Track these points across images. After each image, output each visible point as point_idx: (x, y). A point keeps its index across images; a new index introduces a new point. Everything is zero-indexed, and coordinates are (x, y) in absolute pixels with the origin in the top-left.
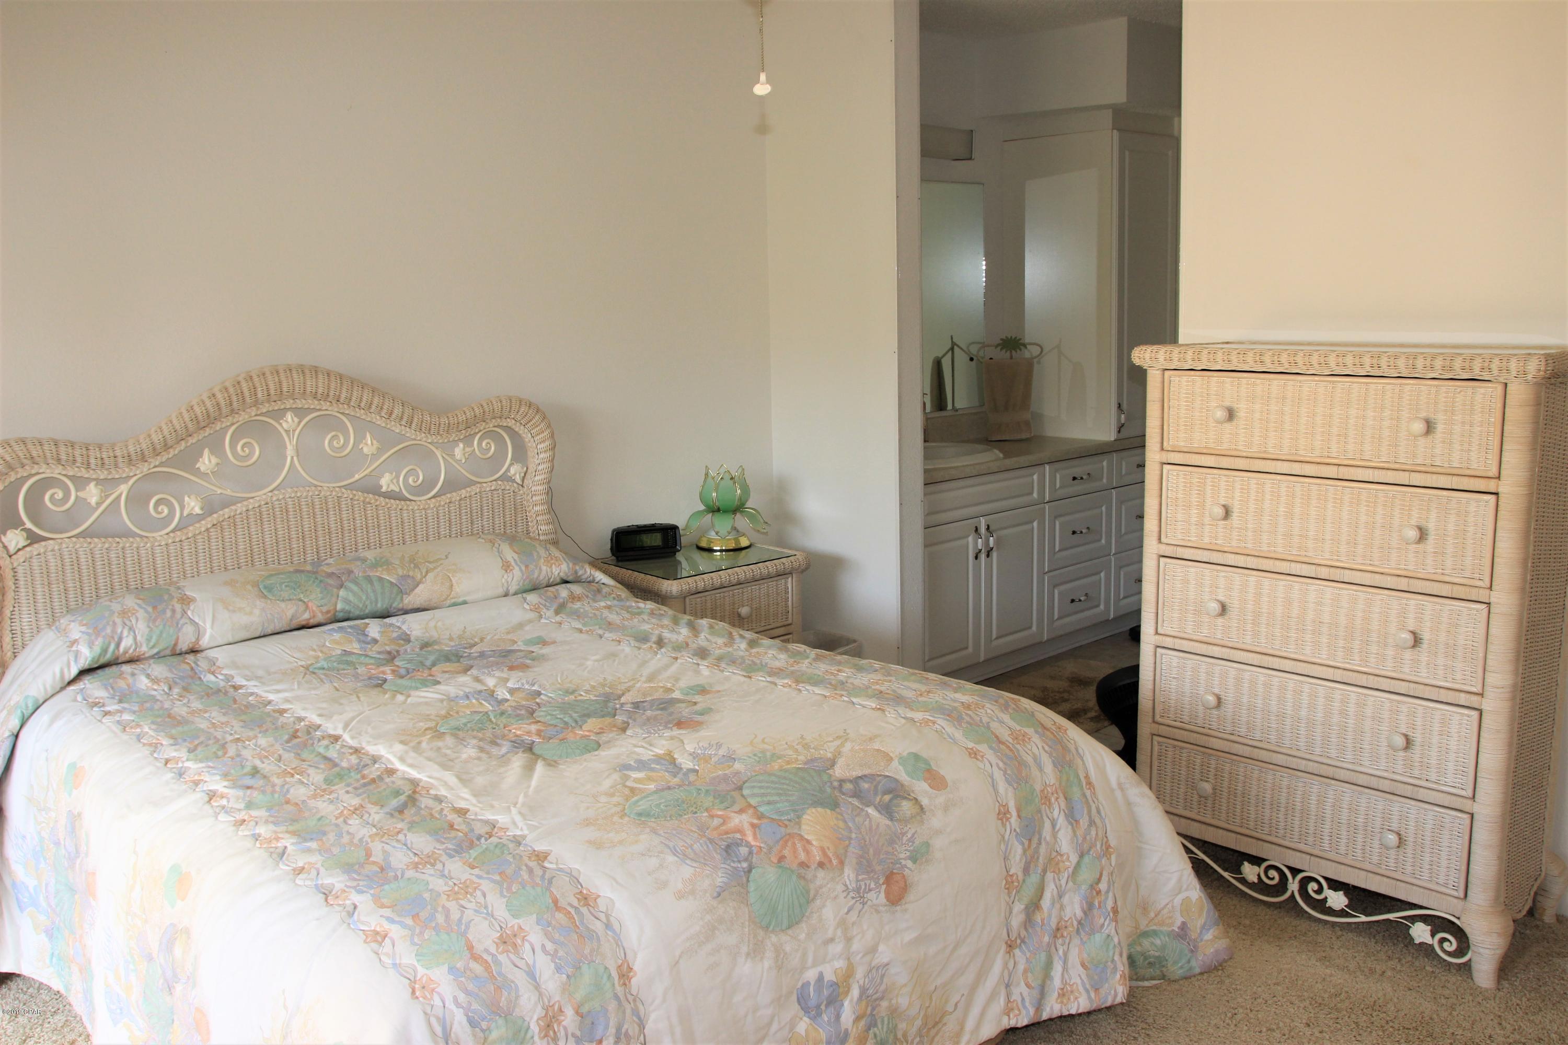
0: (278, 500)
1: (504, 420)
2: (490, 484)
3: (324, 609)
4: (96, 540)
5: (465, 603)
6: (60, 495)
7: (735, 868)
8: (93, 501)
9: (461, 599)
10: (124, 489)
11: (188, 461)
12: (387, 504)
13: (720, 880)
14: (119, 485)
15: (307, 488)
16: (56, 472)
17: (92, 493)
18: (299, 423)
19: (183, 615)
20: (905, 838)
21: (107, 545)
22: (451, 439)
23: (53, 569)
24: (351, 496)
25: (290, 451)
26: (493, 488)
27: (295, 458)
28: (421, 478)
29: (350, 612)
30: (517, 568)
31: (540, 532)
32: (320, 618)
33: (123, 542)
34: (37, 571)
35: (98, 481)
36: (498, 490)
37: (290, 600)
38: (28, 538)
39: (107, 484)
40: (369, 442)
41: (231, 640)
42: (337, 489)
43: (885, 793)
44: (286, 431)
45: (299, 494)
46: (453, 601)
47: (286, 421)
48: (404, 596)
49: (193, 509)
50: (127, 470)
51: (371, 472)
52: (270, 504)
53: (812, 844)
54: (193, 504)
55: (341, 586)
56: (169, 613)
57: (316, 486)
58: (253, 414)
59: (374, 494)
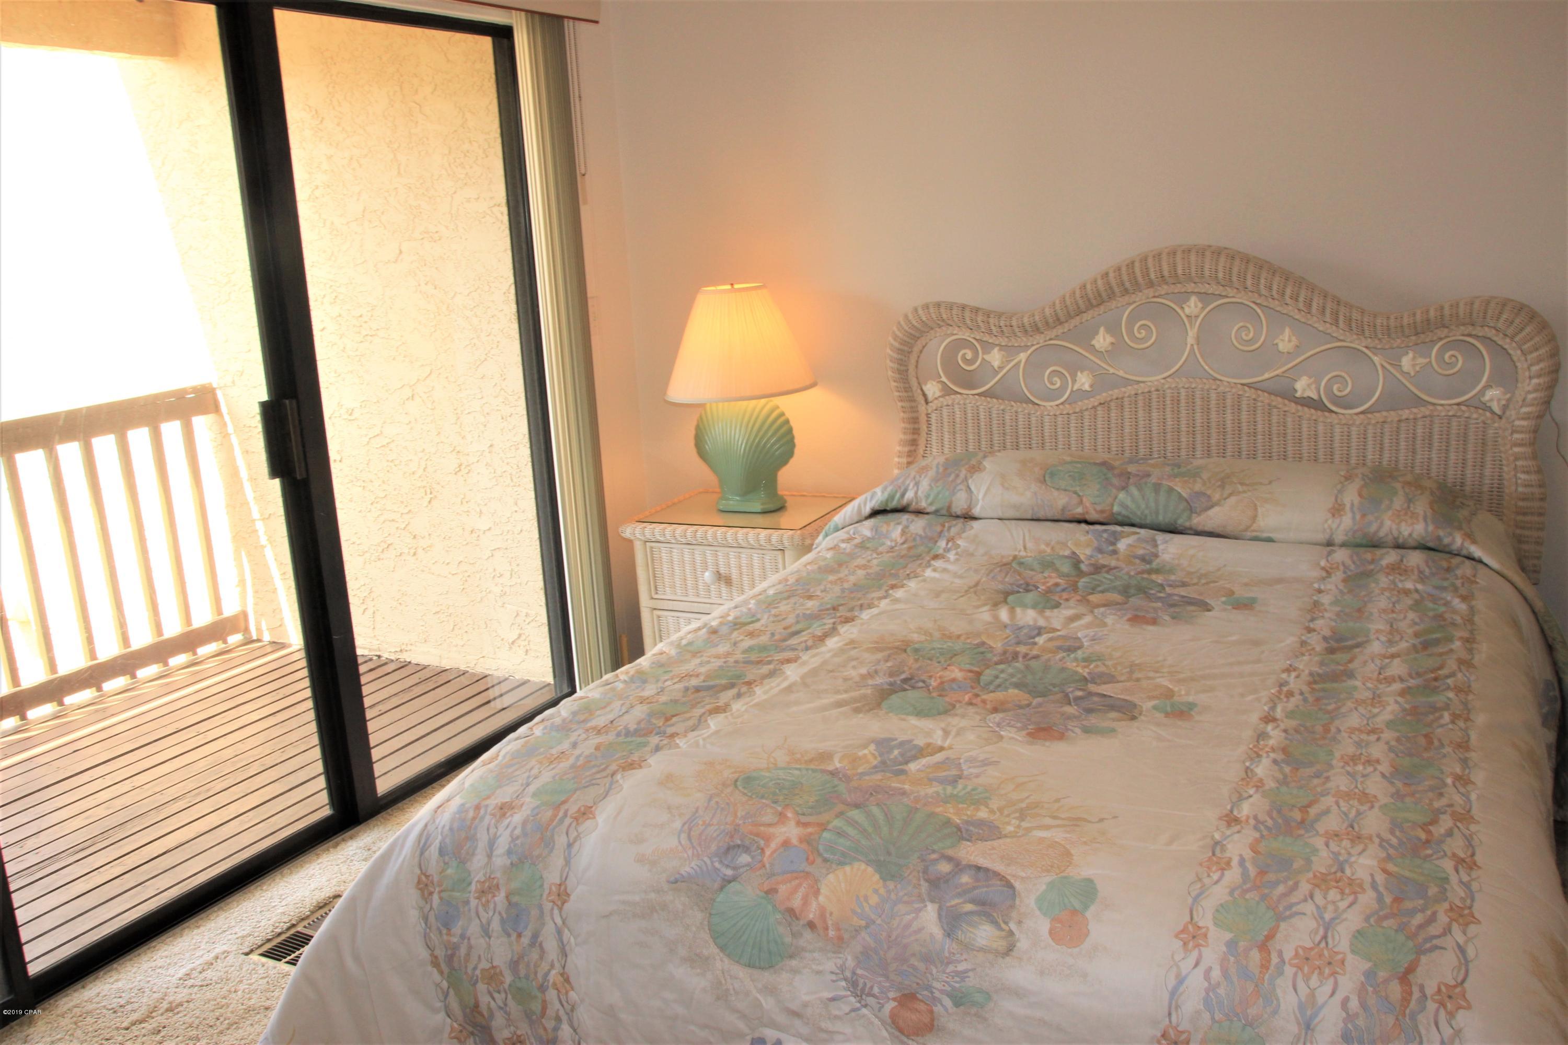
0: (1170, 388)
1: (1479, 328)
2: (1448, 408)
3: (1099, 508)
4: (995, 400)
5: (1270, 540)
6: (969, 355)
7: (716, 869)
8: (996, 364)
9: (1265, 535)
10: (1023, 356)
11: (1085, 337)
12: (1298, 411)
13: (688, 869)
14: (1018, 353)
15: (1205, 381)
16: (966, 335)
17: (995, 358)
18: (1203, 308)
19: (963, 482)
20: (951, 968)
21: (1002, 407)
22: (1395, 346)
23: (958, 420)
24: (1254, 396)
25: (1191, 340)
26: (1450, 413)
27: (1195, 347)
28: (1349, 389)
29: (1128, 517)
30: (1349, 515)
31: (1519, 481)
32: (1093, 516)
33: (1017, 406)
34: (946, 420)
35: (1002, 347)
36: (1460, 417)
37: (1065, 490)
38: (942, 390)
39: (1007, 349)
40: (1287, 339)
41: (1000, 515)
42: (1239, 386)
43: (973, 901)
44: (1188, 316)
45: (1193, 386)
46: (1255, 534)
47: (1189, 307)
48: (1194, 515)
49: (1083, 384)
50: (1025, 339)
51: (1284, 372)
52: (1161, 392)
53: (817, 898)
54: (1084, 380)
55: (1123, 488)
56: (953, 477)
57: (1215, 379)
58: (1151, 295)
59: (1283, 398)
